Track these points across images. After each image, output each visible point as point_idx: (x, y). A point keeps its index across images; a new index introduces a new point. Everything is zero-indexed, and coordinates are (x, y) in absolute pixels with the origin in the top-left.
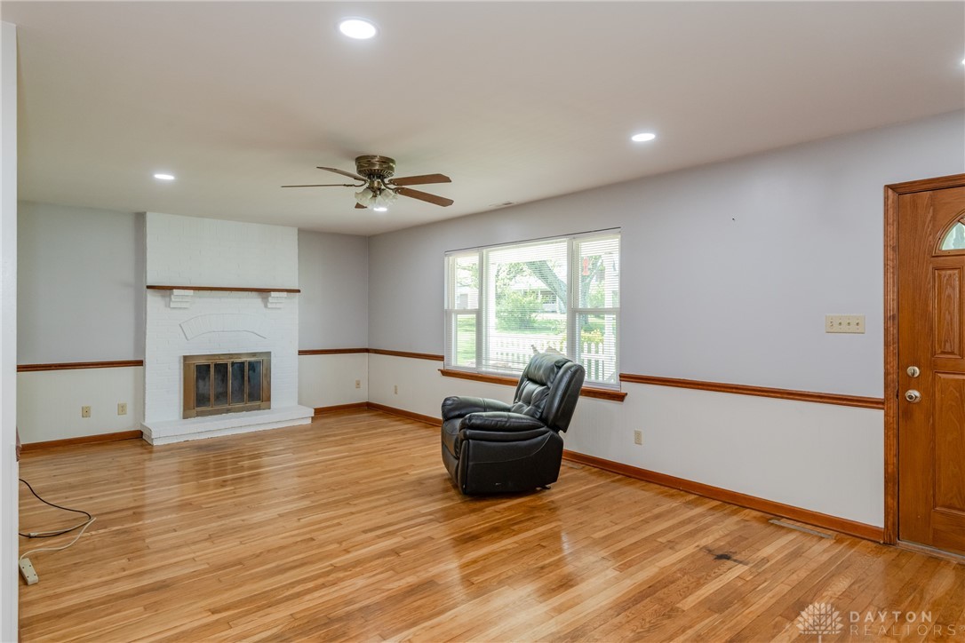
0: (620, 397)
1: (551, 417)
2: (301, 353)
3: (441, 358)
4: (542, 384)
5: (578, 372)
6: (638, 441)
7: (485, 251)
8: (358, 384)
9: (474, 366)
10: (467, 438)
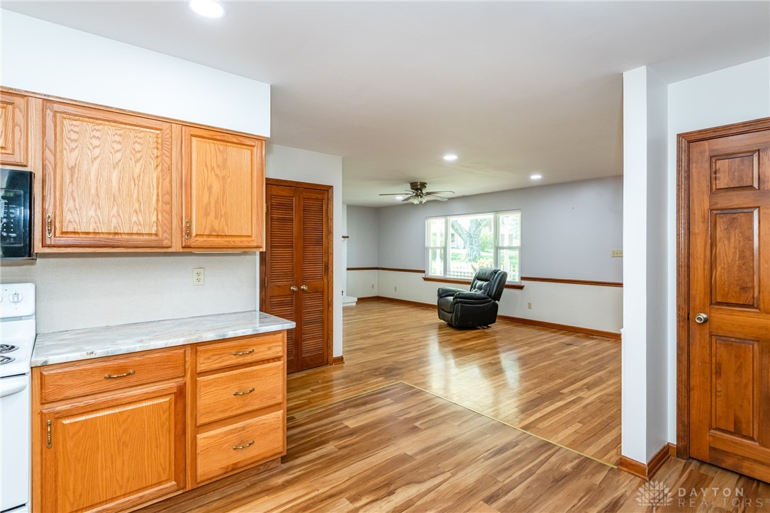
0: (521, 288)
1: (493, 294)
2: (348, 269)
3: (424, 272)
4: (486, 280)
5: (504, 275)
6: (530, 307)
7: (448, 218)
8: (373, 286)
9: (442, 275)
10: (457, 302)
